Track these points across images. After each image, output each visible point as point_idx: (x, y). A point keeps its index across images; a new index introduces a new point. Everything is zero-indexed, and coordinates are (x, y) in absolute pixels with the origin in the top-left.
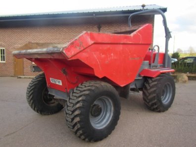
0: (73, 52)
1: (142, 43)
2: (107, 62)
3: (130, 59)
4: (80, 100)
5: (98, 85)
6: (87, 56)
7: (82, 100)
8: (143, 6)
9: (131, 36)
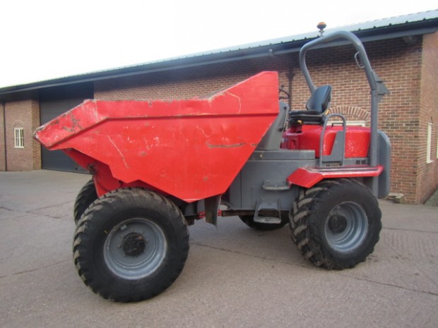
0: (57, 137)
1: (244, 113)
2: (141, 153)
3: (210, 146)
4: (85, 221)
5: (122, 196)
6: (94, 142)
7: (88, 221)
8: (321, 26)
9: (206, 102)
